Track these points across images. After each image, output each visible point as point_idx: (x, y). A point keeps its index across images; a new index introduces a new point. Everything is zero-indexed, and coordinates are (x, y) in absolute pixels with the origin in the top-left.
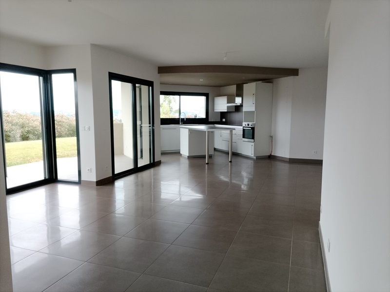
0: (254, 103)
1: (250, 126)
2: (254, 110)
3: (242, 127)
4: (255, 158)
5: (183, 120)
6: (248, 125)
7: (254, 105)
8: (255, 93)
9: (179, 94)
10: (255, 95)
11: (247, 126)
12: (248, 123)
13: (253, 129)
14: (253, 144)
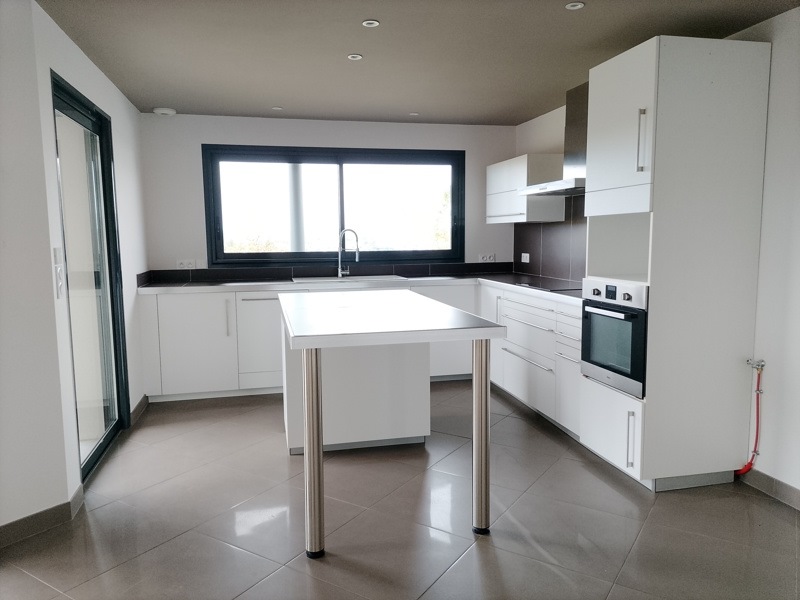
0: (647, 162)
1: (619, 301)
2: (643, 206)
3: (579, 302)
4: (649, 485)
5: (348, 257)
6: (611, 293)
7: (647, 176)
8: (648, 102)
9: (339, 155)
10: (649, 120)
11: (602, 298)
12: (612, 282)
13: (638, 319)
14: (637, 405)
